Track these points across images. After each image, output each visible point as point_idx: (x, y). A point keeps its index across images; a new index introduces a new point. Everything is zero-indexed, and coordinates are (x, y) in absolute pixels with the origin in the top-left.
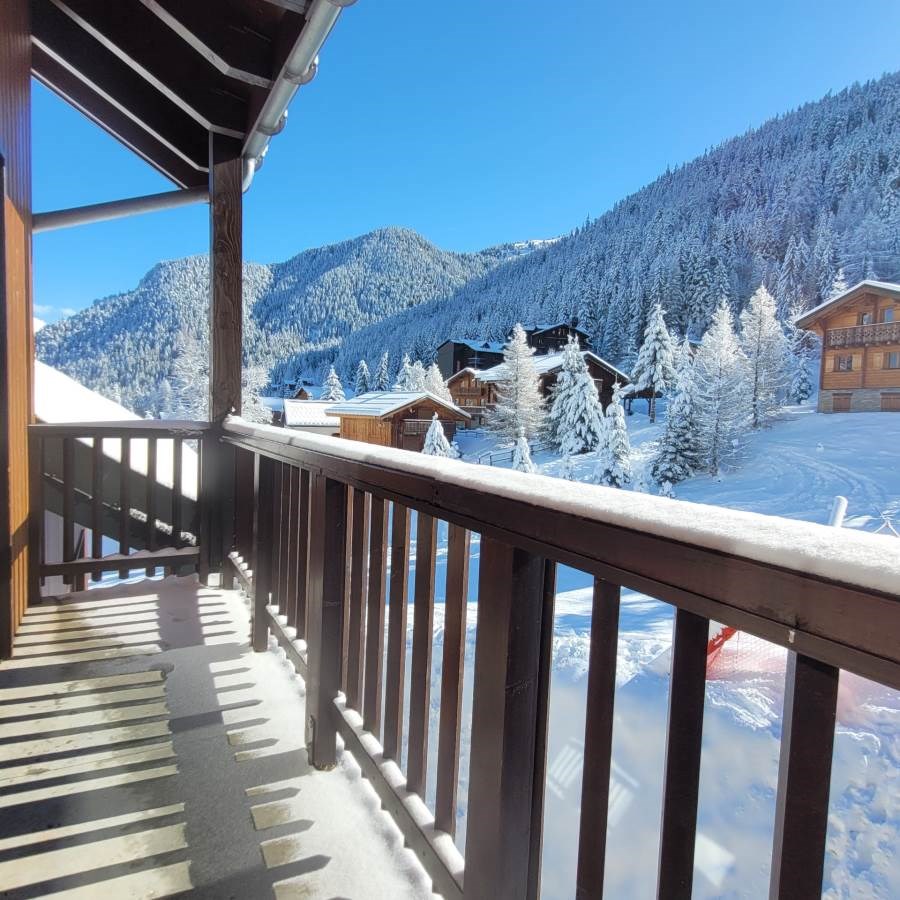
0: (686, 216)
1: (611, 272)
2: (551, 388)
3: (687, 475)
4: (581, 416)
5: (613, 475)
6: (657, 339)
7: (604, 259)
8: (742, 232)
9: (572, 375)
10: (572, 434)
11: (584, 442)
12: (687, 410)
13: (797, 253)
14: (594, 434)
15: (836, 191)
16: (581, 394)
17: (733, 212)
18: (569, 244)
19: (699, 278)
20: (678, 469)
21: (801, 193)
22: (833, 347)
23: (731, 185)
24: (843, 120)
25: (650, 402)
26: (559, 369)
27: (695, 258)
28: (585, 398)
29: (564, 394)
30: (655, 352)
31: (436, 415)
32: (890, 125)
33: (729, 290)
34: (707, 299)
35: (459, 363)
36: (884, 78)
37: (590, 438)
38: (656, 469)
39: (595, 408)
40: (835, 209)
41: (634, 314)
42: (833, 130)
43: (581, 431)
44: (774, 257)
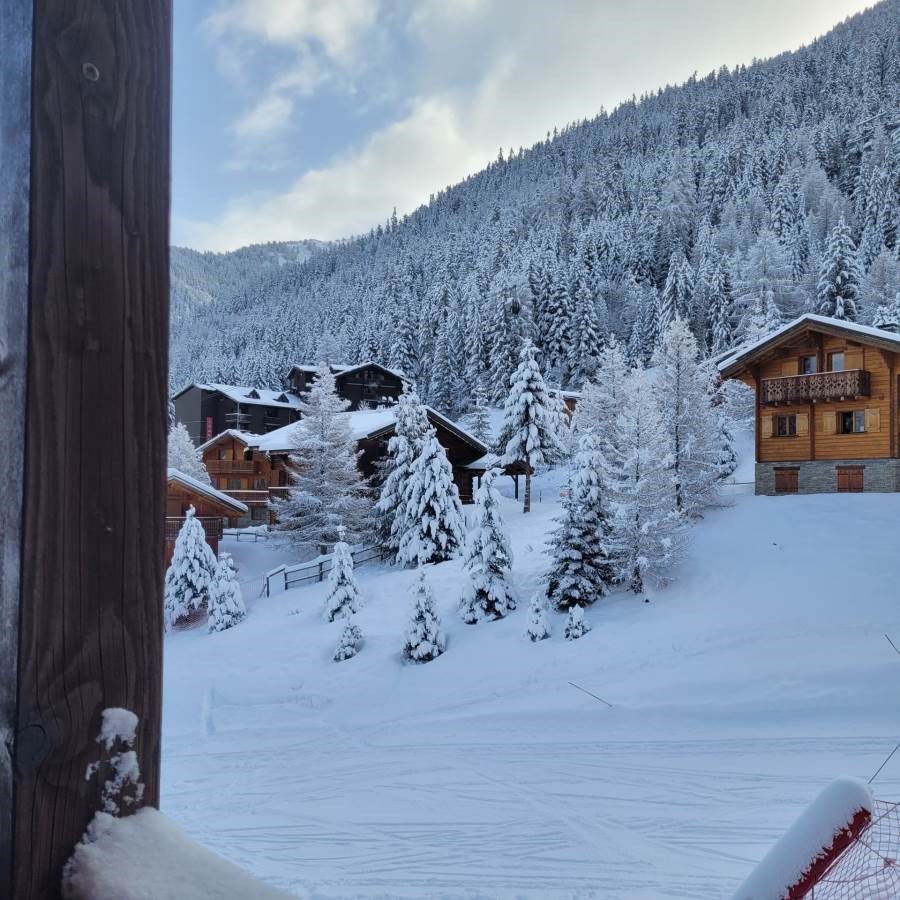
0: (530, 220)
1: (436, 291)
2: (378, 464)
3: (599, 592)
4: (428, 505)
5: (490, 597)
6: (529, 389)
7: (422, 272)
8: (606, 245)
9: (411, 443)
10: (415, 533)
11: (434, 546)
12: (594, 492)
13: (681, 276)
14: (449, 532)
15: (715, 200)
16: (428, 472)
17: (592, 218)
18: (368, 248)
19: (557, 304)
20: (586, 583)
21: (675, 200)
22: (771, 404)
23: (587, 183)
24: (713, 111)
25: (516, 481)
26: (388, 432)
27: (550, 278)
28: (433, 477)
29: (400, 471)
30: (527, 407)
31: (192, 510)
32: (768, 123)
33: (595, 323)
34: (569, 334)
35: (210, 421)
36: (755, 65)
37: (443, 538)
38: (554, 586)
39: (449, 493)
40: (715, 220)
41: (472, 351)
42: (702, 122)
43: (429, 528)
44: (648, 281)
